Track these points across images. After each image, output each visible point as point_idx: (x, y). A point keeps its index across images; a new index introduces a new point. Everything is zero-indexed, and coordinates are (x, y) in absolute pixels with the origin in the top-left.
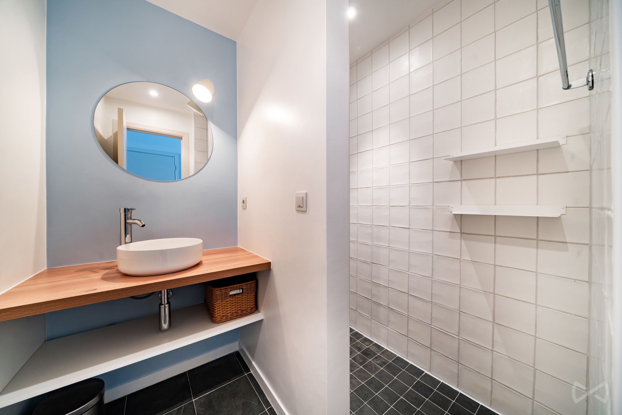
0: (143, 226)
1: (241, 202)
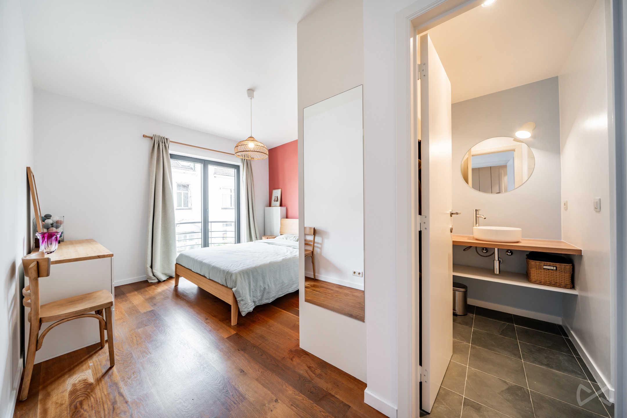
0: (485, 218)
1: (564, 204)
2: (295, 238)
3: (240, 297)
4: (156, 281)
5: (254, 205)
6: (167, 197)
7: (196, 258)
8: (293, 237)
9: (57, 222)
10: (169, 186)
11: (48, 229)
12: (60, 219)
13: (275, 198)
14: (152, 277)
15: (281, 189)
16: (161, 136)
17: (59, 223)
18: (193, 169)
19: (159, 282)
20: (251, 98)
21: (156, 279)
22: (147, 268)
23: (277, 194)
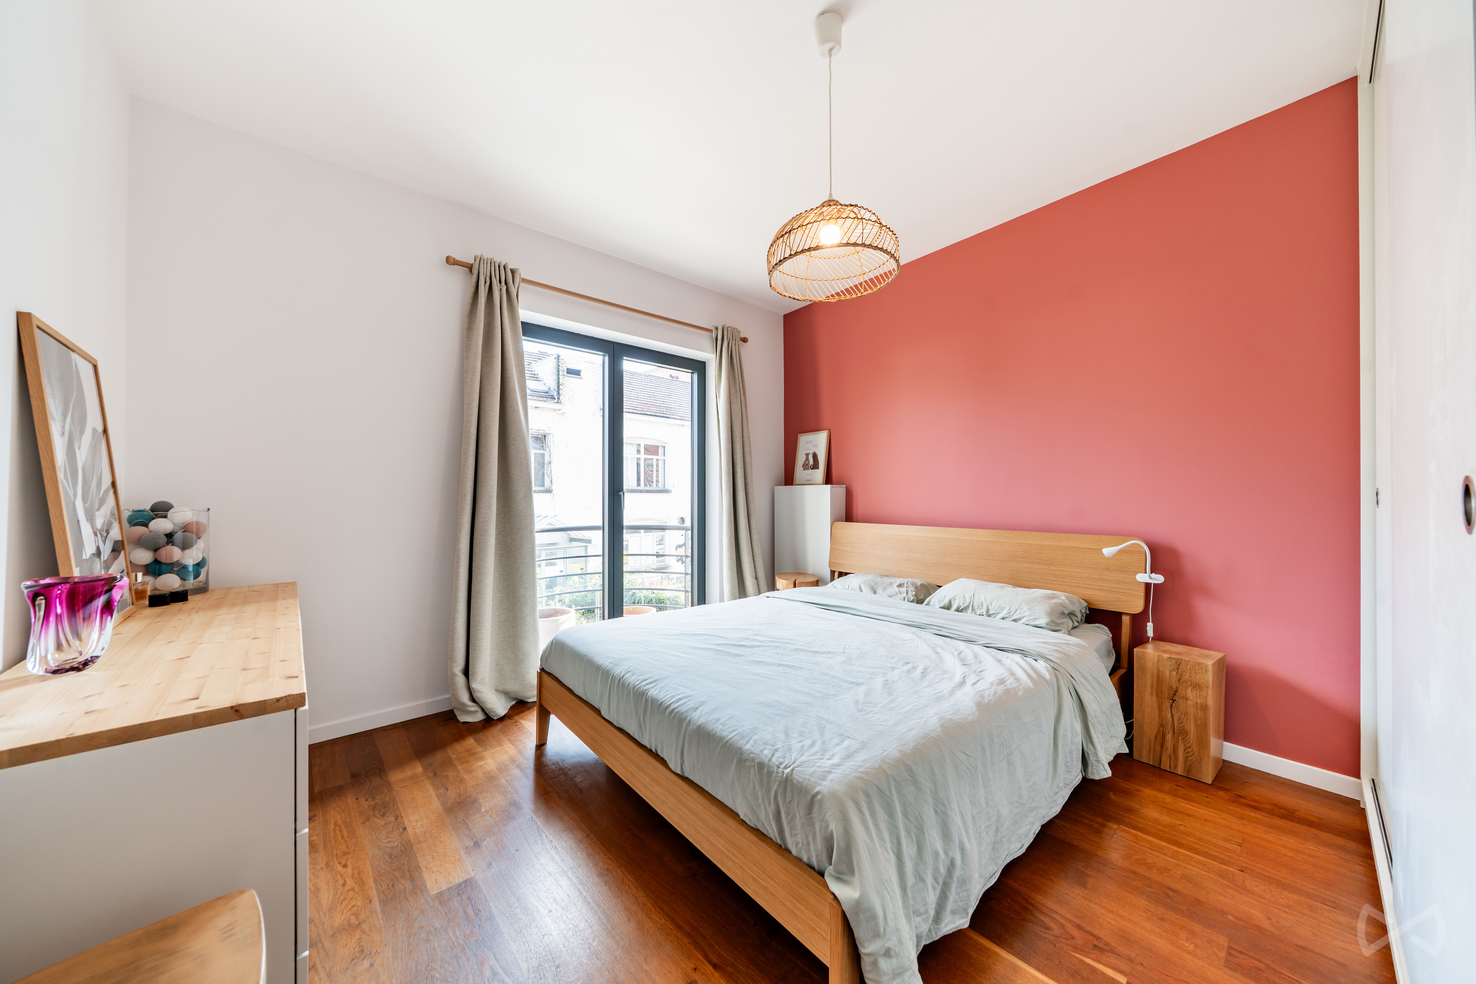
2: (904, 589)
3: (877, 935)
4: (479, 717)
5: (749, 480)
6: (513, 451)
7: (618, 671)
8: (895, 585)
9: (186, 528)
10: (519, 416)
11: (156, 550)
12: (195, 520)
13: (807, 459)
14: (469, 706)
15: (827, 431)
16: (497, 260)
17: (192, 533)
18: (556, 399)
19: (489, 721)
20: (831, 50)
21: (480, 710)
22: (454, 675)
23: (816, 446)
